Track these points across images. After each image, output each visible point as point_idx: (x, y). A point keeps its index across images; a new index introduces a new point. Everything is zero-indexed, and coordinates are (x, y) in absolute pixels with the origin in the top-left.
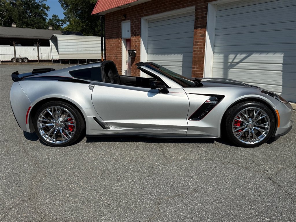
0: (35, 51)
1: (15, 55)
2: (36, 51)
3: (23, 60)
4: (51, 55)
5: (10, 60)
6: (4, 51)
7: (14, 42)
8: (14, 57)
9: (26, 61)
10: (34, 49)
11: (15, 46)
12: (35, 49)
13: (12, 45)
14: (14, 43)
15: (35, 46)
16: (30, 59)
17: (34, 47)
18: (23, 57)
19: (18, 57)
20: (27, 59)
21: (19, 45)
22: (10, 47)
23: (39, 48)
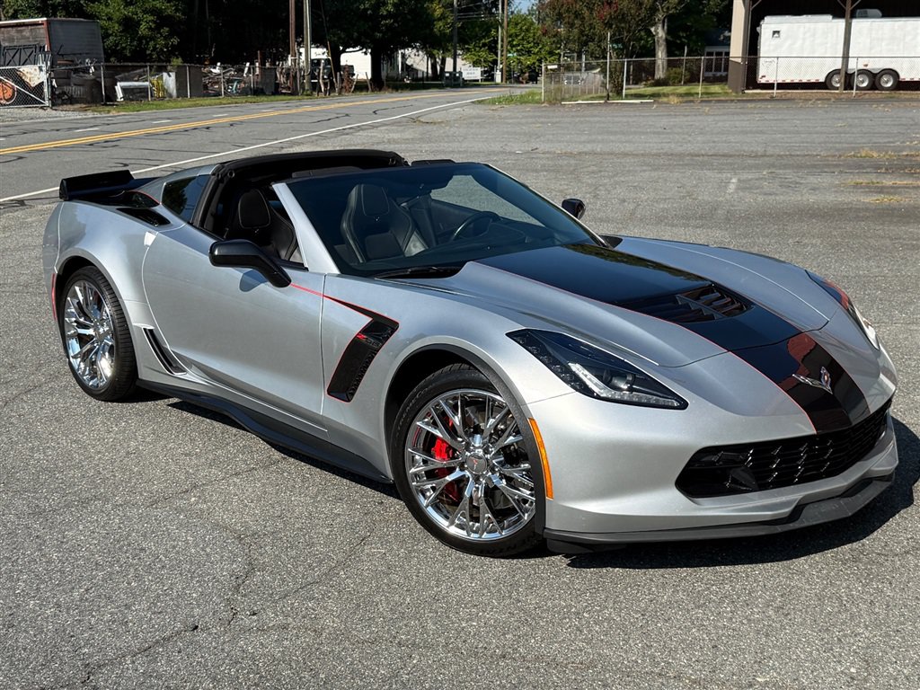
1: (846, 57)
3: (874, 79)
5: (822, 79)
6: (804, 39)
8: (838, 65)
9: (889, 85)
11: (853, 16)
13: (838, 13)
14: (848, 9)
16: (905, 76)
18: (876, 65)
19: (853, 65)
20: (893, 73)
21: (870, 11)
22: (830, 24)
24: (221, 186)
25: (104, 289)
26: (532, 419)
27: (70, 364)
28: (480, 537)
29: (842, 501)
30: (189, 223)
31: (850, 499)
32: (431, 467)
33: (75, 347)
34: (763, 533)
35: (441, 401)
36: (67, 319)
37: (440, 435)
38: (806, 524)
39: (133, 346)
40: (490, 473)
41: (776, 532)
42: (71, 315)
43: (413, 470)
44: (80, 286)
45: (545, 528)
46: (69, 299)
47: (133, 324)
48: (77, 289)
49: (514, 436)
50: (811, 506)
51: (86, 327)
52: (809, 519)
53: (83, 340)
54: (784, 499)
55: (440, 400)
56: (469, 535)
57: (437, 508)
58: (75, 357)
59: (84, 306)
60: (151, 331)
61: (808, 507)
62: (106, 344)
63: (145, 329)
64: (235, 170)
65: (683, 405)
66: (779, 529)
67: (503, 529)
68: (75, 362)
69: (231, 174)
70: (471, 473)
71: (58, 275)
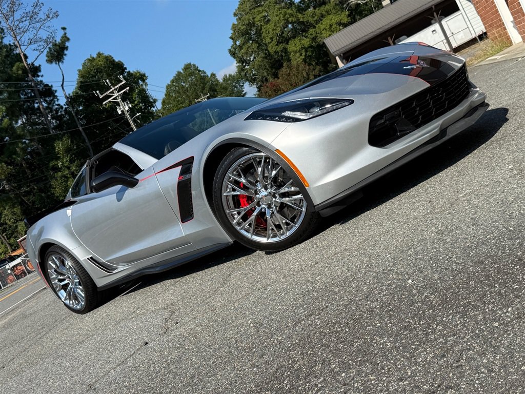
0: (437, 34)
2: (439, 35)
4: (470, 26)
7: (389, 38)
10: (433, 31)
12: (435, 30)
14: (391, 42)
15: (435, 23)
17: (431, 28)
21: (401, 38)
23: (443, 22)
24: (94, 170)
25: (61, 252)
26: (277, 150)
27: (65, 304)
28: (286, 235)
29: (466, 119)
30: (85, 195)
31: (469, 118)
32: (243, 213)
33: (63, 294)
34: (430, 148)
35: (231, 175)
36: (53, 282)
37: (239, 193)
38: (451, 135)
39: (88, 273)
40: (274, 199)
41: (437, 145)
42: (54, 279)
43: (235, 221)
44: (51, 261)
45: (315, 206)
46: (49, 271)
47: (81, 260)
48: (50, 262)
49: (275, 170)
50: (450, 127)
51: (64, 280)
52: (452, 133)
53: (65, 287)
54: (432, 127)
55: (229, 174)
56: (280, 238)
57: (257, 235)
58: (65, 299)
59: (57, 270)
60: (91, 258)
61: (448, 129)
62: (76, 283)
63: (88, 259)
64: (97, 160)
65: (352, 102)
66: (438, 143)
67: (295, 224)
68: (67, 302)
69: (96, 162)
70: (265, 204)
71: (39, 263)
